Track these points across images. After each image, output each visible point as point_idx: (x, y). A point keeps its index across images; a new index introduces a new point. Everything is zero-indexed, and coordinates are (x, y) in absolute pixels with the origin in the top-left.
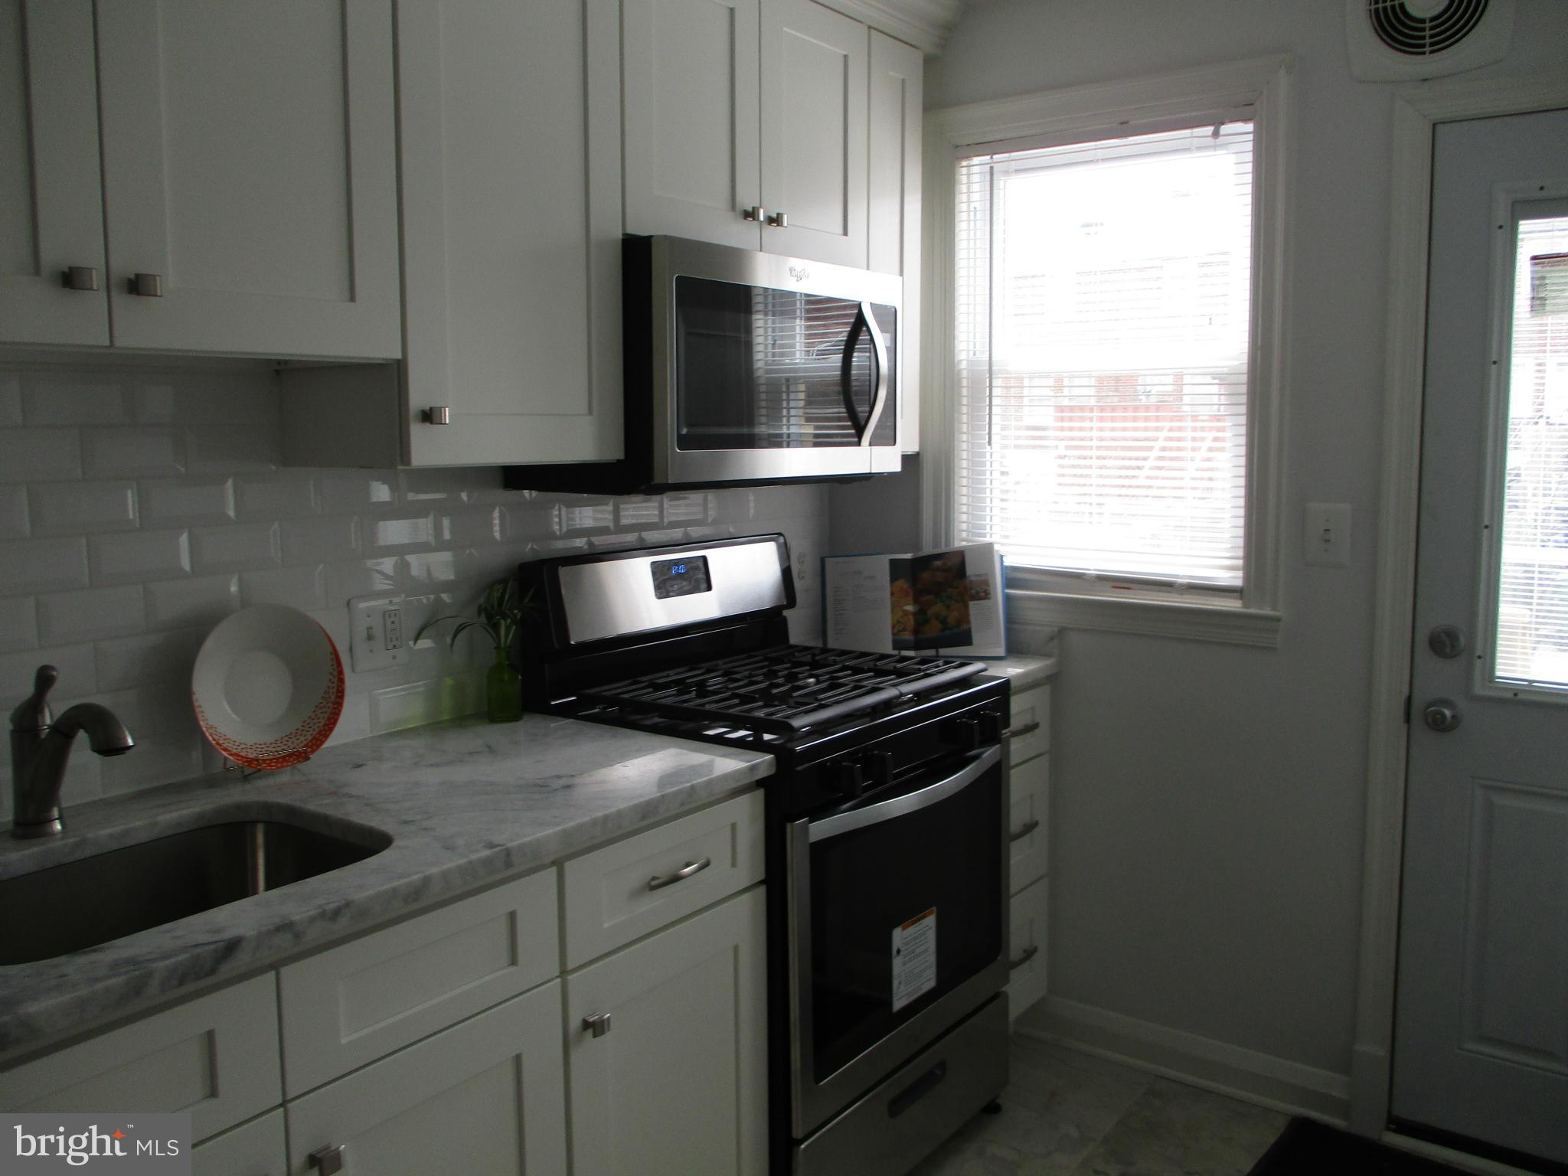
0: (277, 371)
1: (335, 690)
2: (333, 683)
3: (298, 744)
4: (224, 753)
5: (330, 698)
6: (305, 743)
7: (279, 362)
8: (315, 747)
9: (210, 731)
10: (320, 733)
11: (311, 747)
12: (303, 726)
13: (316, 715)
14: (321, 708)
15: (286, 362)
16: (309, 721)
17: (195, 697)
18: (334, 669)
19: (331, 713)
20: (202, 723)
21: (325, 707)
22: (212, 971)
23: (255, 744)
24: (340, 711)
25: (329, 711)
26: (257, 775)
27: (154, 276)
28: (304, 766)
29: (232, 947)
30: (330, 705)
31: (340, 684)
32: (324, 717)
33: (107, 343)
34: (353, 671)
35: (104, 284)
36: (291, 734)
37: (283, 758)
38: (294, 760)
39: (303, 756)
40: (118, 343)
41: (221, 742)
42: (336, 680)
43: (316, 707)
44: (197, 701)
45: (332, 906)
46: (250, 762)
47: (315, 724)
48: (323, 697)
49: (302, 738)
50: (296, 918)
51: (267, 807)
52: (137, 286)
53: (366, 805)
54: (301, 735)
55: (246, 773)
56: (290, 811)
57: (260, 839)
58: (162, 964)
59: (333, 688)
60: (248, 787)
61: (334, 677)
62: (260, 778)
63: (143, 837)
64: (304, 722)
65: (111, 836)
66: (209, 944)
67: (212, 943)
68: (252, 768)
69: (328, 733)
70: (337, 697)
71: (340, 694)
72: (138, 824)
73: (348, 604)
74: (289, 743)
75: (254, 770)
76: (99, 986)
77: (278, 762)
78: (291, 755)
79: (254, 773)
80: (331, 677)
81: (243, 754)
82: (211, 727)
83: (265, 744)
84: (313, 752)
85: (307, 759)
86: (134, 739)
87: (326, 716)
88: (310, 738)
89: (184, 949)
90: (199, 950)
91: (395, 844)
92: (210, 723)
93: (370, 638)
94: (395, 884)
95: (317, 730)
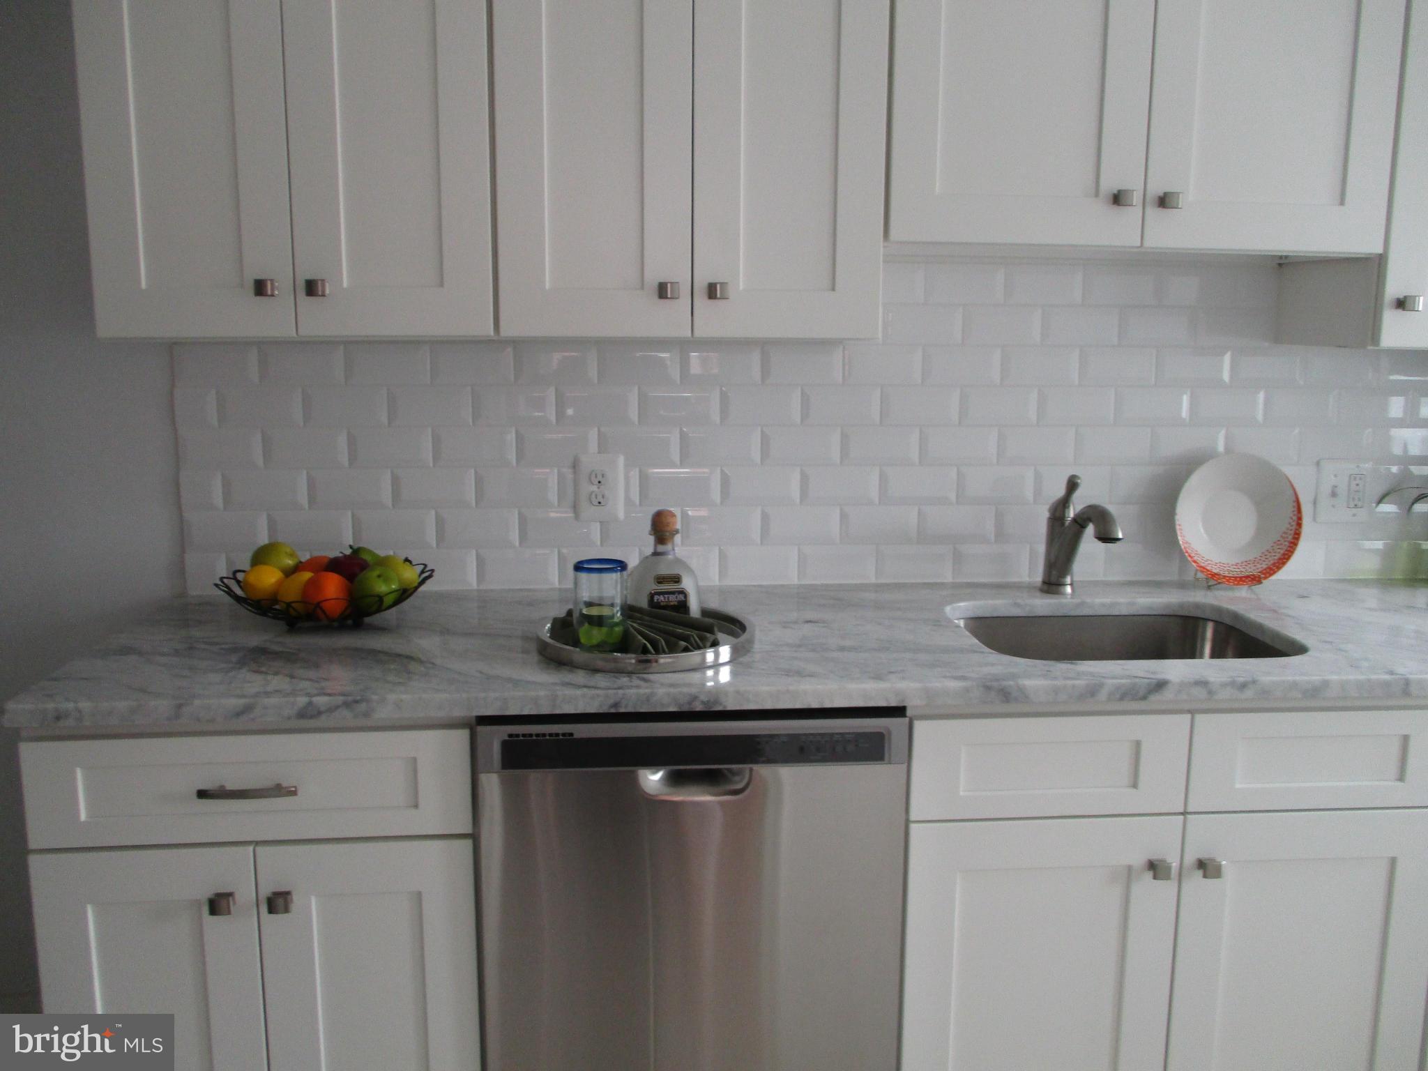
0: (1280, 265)
1: (1292, 532)
2: (1292, 526)
3: (1252, 570)
4: (1193, 563)
5: (1287, 538)
6: (1260, 570)
7: (1281, 257)
8: (1268, 575)
9: (1185, 545)
10: (1274, 564)
11: (1264, 574)
12: (1261, 557)
13: (1273, 549)
14: (1278, 545)
15: (1286, 257)
16: (1267, 553)
17: (1177, 517)
18: (1294, 515)
19: (1286, 551)
20: (1179, 538)
21: (1281, 544)
22: (1144, 698)
23: (1220, 563)
24: (1294, 549)
25: (1285, 548)
26: (1219, 586)
27: (1178, 194)
28: (1257, 588)
29: (1160, 685)
30: (1286, 543)
31: (1297, 527)
32: (1279, 553)
33: (1139, 244)
34: (1314, 519)
35: (1141, 201)
36: (1250, 560)
37: (1241, 578)
38: (1249, 581)
39: (1255, 580)
40: (1147, 244)
41: (1193, 555)
42: (1294, 524)
43: (1275, 543)
44: (1178, 520)
45: (1241, 680)
46: (1214, 575)
47: (1271, 556)
48: (1282, 536)
49: (1259, 566)
50: (1212, 679)
51: (1219, 610)
52: (1164, 201)
53: (1297, 623)
54: (1258, 563)
55: (1210, 584)
56: (1236, 616)
57: (1209, 634)
58: (1110, 681)
59: (1291, 530)
60: (1209, 593)
61: (1294, 521)
62: (1218, 589)
63: (1124, 611)
64: (1263, 553)
65: (1103, 605)
66: (1145, 678)
67: (1148, 678)
68: (1213, 579)
69: (1281, 566)
70: (1294, 538)
71: (1297, 536)
72: (1122, 600)
73: (1318, 464)
74: (1247, 568)
75: (1216, 583)
76: (1070, 682)
77: (1236, 580)
78: (1247, 577)
79: (1216, 584)
80: (1291, 521)
81: (1208, 568)
82: (1187, 543)
83: (1228, 564)
84: (1265, 578)
85: (1260, 582)
86: (1123, 534)
87: (1282, 552)
88: (1265, 566)
89: (1129, 677)
90: (1137, 680)
91: (1308, 653)
92: (1186, 539)
93: (1334, 494)
94: (1297, 678)
95: (1272, 562)
